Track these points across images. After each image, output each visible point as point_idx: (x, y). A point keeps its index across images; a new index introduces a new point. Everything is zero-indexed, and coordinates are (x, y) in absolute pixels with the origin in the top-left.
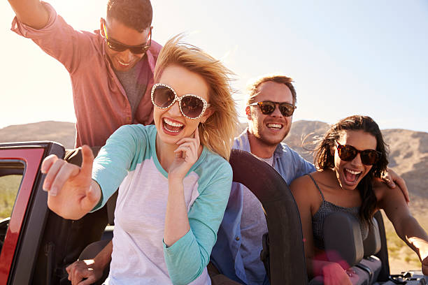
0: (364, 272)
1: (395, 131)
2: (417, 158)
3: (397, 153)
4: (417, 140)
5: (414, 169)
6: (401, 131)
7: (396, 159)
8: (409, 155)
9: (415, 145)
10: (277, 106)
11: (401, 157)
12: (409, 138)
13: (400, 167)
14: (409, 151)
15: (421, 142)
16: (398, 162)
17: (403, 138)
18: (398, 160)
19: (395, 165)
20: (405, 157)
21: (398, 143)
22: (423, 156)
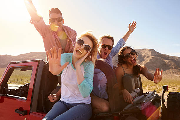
1: (144, 49)
2: (150, 58)
3: (145, 56)
4: (150, 52)
7: (144, 58)
8: (148, 57)
9: (150, 54)
10: (107, 46)
11: (146, 57)
12: (148, 51)
13: (146, 61)
14: (148, 55)
15: (152, 52)
16: (145, 59)
17: (146, 51)
18: (145, 58)
20: (147, 58)
21: (145, 53)
22: (152, 57)
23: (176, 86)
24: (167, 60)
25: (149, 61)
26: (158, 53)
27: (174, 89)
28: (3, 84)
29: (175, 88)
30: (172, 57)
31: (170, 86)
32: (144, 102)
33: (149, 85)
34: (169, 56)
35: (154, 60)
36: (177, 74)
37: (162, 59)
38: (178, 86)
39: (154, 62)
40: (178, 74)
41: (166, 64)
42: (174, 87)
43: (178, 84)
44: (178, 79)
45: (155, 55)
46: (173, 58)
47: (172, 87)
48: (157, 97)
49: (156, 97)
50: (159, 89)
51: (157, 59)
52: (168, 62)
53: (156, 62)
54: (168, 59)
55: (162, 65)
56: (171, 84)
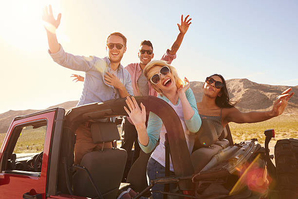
0: (220, 146)
1: (231, 80)
2: (243, 91)
3: (234, 91)
4: (242, 83)
5: (243, 97)
6: (234, 80)
8: (240, 91)
9: (241, 85)
11: (236, 92)
12: (238, 83)
13: (236, 97)
14: (239, 88)
15: (244, 83)
16: (235, 95)
17: (235, 83)
18: (234, 94)
19: (233, 96)
20: (238, 92)
21: (234, 86)
22: (246, 90)
23: (288, 130)
24: (269, 93)
25: (241, 97)
26: (254, 83)
27: (285, 136)
28: (6, 153)
29: (287, 133)
30: (276, 87)
31: (278, 131)
32: (237, 157)
33: (245, 133)
34: (271, 86)
35: (249, 94)
36: (287, 111)
37: (261, 92)
38: (290, 130)
39: (249, 98)
40: (289, 113)
41: (268, 98)
42: (284, 133)
43: (290, 127)
44: (289, 119)
45: (250, 87)
46: (278, 89)
47: (282, 133)
48: (259, 149)
49: (257, 149)
50: (261, 137)
51: (253, 93)
52: (271, 96)
53: (253, 97)
54: (271, 91)
55: (262, 102)
56: (279, 129)
